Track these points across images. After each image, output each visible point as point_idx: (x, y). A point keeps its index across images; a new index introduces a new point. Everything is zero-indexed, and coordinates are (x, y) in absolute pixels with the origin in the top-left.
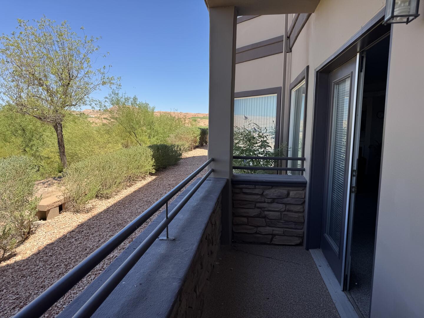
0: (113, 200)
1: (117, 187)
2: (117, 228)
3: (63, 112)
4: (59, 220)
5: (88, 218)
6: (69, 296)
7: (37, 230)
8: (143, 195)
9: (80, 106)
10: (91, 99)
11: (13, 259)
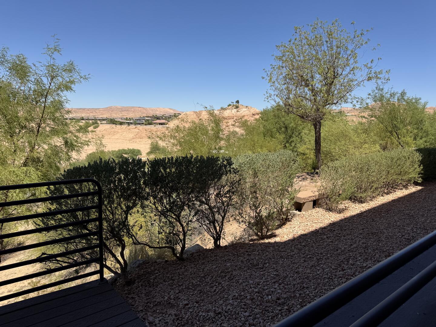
0: (367, 205)
1: (373, 192)
2: (371, 236)
3: (324, 111)
4: (312, 214)
5: (340, 218)
6: (320, 290)
7: (293, 219)
8: (404, 206)
9: (340, 104)
10: (353, 96)
11: (274, 239)
